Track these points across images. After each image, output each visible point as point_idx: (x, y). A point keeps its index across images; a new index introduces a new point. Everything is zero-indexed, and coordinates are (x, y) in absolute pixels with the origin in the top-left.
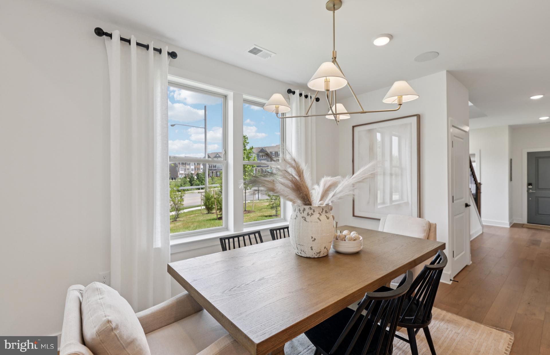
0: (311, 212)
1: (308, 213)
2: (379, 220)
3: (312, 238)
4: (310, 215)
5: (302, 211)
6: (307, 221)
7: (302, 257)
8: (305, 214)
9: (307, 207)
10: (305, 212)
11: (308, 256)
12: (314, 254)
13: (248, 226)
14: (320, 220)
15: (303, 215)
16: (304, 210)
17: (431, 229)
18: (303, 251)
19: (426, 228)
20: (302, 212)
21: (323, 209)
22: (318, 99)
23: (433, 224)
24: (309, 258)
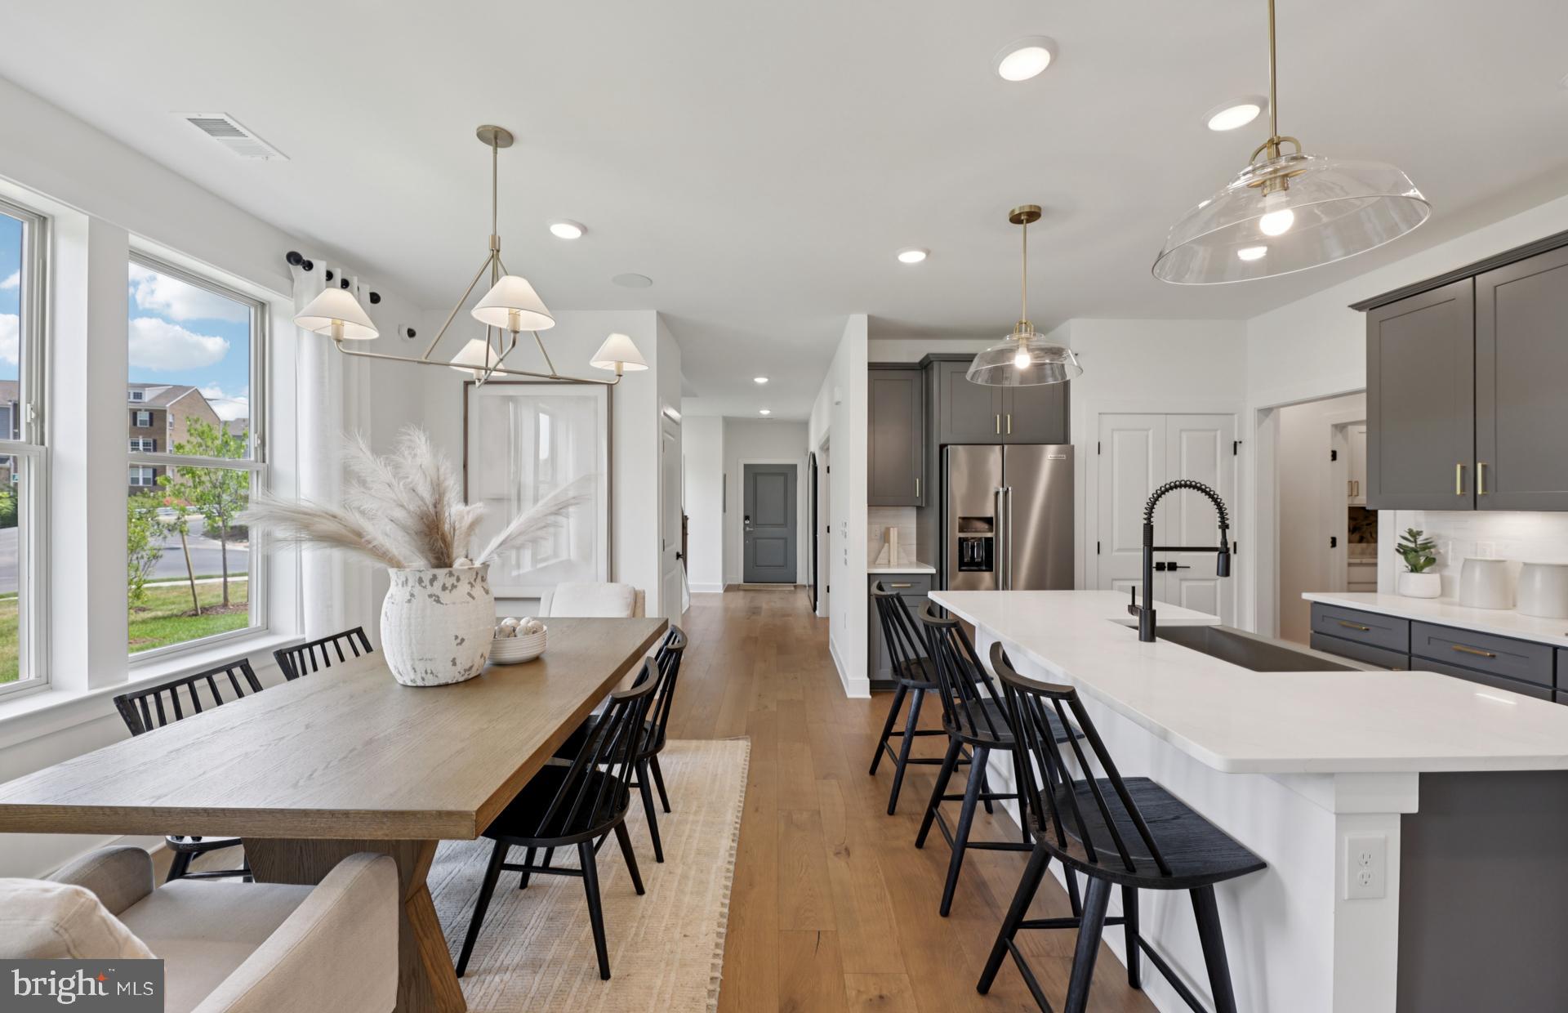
0: (450, 581)
1: (444, 584)
2: (538, 599)
3: (457, 637)
4: (450, 588)
5: (426, 582)
6: (442, 604)
7: (428, 689)
8: (436, 588)
9: (441, 573)
10: (435, 583)
11: (442, 681)
12: (457, 674)
13: (148, 661)
14: (473, 598)
15: (430, 590)
16: (434, 578)
17: (637, 600)
18: (432, 673)
19: (630, 600)
20: (428, 584)
21: (477, 574)
22: (375, 297)
23: (640, 592)
24: (447, 685)
